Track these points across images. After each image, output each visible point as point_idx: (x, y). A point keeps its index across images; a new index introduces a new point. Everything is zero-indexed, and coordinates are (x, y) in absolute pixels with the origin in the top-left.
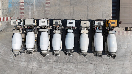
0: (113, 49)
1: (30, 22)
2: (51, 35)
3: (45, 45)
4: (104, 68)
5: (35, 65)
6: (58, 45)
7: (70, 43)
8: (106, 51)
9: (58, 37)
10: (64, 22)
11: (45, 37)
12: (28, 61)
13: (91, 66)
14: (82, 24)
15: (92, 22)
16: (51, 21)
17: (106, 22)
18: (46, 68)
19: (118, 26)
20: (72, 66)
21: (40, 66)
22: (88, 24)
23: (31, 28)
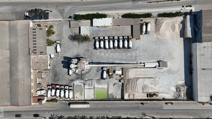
0: (131, 46)
1: (101, 38)
2: (109, 42)
3: (107, 46)
4: (129, 54)
5: (103, 54)
6: (111, 46)
7: (116, 45)
8: (129, 47)
9: (111, 42)
10: (114, 37)
11: (107, 43)
12: (100, 52)
13: (124, 54)
14: (120, 38)
15: (123, 37)
16: (109, 37)
17: (128, 37)
18: (107, 55)
19: (132, 38)
20: (117, 54)
21: (105, 54)
22: (122, 38)
23: (102, 40)
